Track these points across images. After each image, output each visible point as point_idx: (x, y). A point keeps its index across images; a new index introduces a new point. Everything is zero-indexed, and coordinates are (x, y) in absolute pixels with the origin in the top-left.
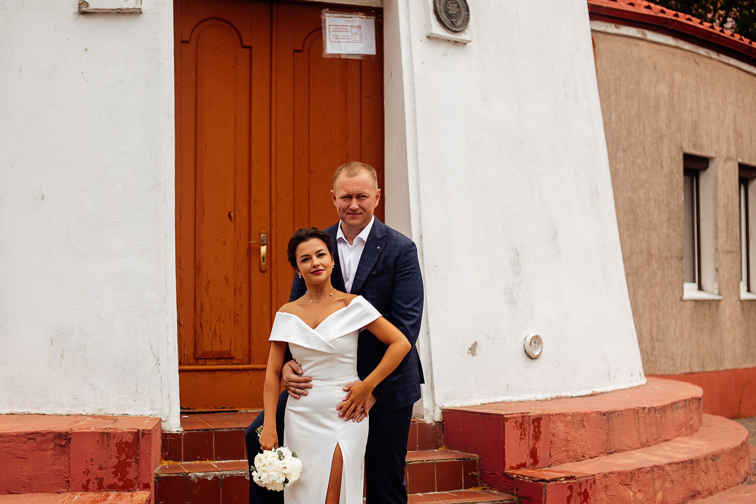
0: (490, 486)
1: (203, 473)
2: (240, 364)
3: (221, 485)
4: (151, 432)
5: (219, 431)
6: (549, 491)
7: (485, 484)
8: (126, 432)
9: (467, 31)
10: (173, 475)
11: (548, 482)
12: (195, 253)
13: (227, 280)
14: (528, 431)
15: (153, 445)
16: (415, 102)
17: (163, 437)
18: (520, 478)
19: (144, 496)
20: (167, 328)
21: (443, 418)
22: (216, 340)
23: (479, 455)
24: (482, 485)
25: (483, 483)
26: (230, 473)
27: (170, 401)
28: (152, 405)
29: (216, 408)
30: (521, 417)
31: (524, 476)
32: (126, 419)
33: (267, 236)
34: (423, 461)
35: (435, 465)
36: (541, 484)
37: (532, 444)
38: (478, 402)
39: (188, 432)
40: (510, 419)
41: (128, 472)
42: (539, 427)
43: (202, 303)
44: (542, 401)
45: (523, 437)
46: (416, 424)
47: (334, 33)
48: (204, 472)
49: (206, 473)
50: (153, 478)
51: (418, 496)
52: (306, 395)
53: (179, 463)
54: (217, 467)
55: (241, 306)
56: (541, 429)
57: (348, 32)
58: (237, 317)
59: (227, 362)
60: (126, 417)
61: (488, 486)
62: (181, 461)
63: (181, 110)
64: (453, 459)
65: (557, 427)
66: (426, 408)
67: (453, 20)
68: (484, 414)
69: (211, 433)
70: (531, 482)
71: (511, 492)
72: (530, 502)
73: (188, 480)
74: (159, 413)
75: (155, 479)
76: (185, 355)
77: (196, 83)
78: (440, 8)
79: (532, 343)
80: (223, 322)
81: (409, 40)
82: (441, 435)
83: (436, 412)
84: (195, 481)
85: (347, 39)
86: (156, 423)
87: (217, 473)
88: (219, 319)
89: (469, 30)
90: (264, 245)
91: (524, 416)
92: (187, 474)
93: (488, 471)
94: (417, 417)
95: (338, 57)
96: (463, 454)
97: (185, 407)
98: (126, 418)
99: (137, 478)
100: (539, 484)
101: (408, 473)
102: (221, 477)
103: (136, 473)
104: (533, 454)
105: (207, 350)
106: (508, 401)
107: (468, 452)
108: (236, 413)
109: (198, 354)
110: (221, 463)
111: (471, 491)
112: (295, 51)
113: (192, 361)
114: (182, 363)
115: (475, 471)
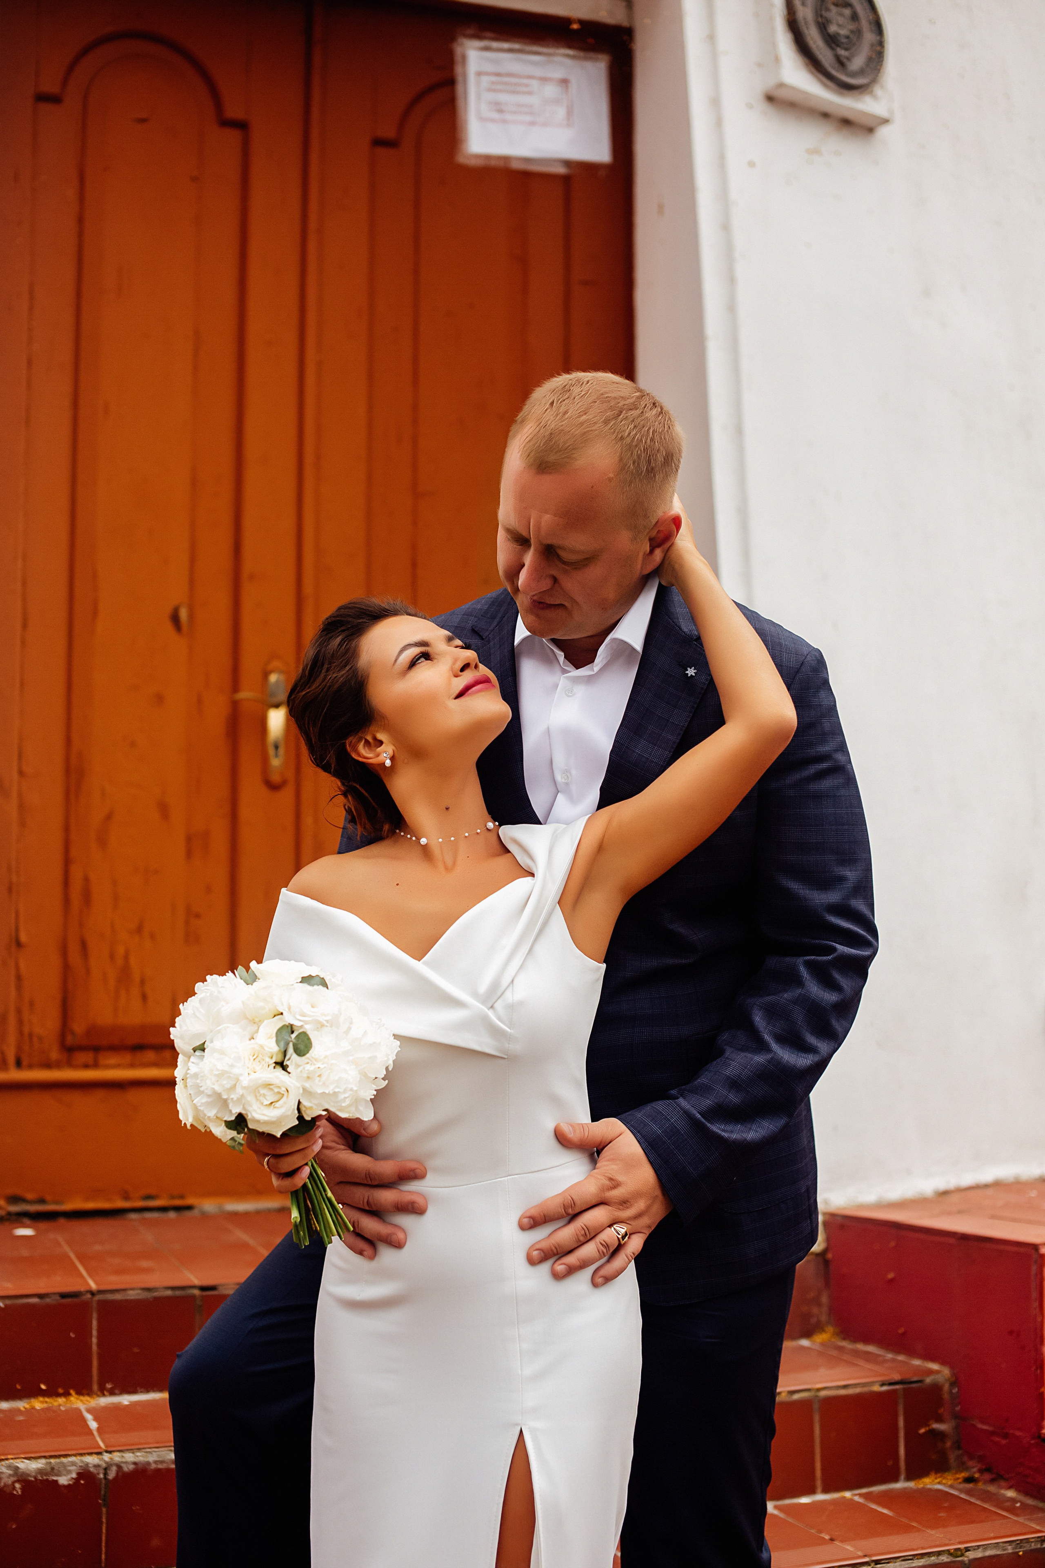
0: (988, 1470)
1: (43, 1461)
3: (104, 1500)
5: (110, 1297)
7: (971, 1463)
9: (878, 90)
12: (68, 727)
13: (164, 810)
16: (732, 281)
21: (827, 1242)
22: (128, 990)
23: (952, 1367)
24: (962, 1467)
25: (965, 1458)
26: (136, 1460)
29: (126, 1197)
35: (816, 1407)
38: (926, 1184)
39: (8, 1302)
43: (86, 879)
47: (491, 96)
48: (45, 1457)
49: (52, 1461)
52: (398, 1245)
54: (98, 1429)
55: (209, 889)
57: (530, 93)
58: (193, 921)
61: (980, 1471)
63: (33, 298)
64: (872, 1384)
67: (842, 52)
69: (86, 1305)
76: (34, 1038)
77: (80, 220)
78: (805, 13)
80: (152, 936)
81: (715, 102)
82: (819, 1296)
84: (14, 1488)
85: (526, 113)
87: (92, 1460)
88: (139, 929)
89: (882, 87)
90: (277, 706)
93: (983, 1423)
95: (502, 165)
96: (894, 1359)
102: (105, 1474)
105: (100, 1021)
106: (1012, 1180)
107: (911, 1352)
108: (188, 1214)
109: (73, 1033)
110: (117, 1408)
111: (929, 1486)
112: (379, 142)
113: (54, 1055)
114: (25, 1063)
115: (940, 1420)
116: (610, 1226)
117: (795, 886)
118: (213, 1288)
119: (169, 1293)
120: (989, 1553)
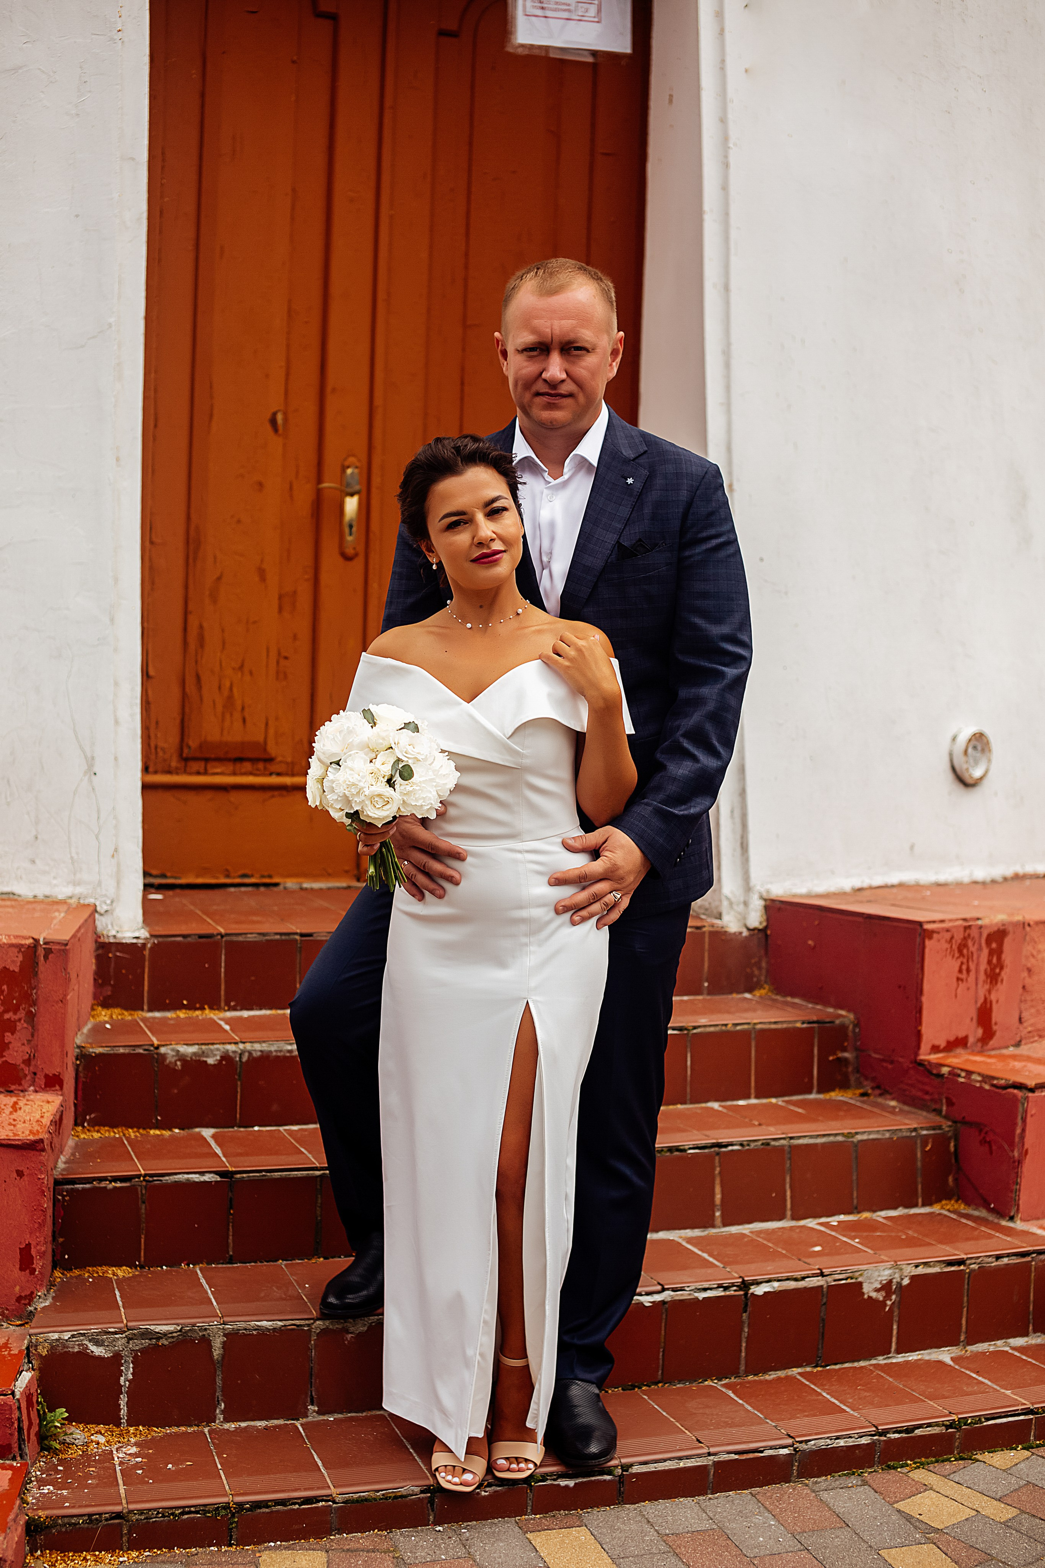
0: (878, 1087)
1: (197, 1047)
2: (287, 774)
3: (239, 1076)
4: (68, 947)
5: (235, 939)
6: (1033, 1112)
7: (865, 1083)
8: (4, 944)
10: (122, 1050)
11: (1032, 1090)
12: (189, 506)
13: (262, 573)
14: (975, 962)
15: (73, 976)
16: (726, 165)
17: (100, 952)
18: (959, 1076)
19: (46, 1107)
20: (116, 684)
21: (768, 920)
22: (231, 715)
23: (855, 1013)
24: (859, 1085)
25: (862, 1079)
26: (263, 1049)
27: (118, 865)
28: (75, 874)
29: (228, 876)
30: (962, 930)
31: (969, 1073)
32: (7, 906)
33: (360, 473)
34: (726, 1025)
35: (753, 1036)
36: (1015, 1096)
37: (982, 992)
38: (847, 884)
39: (161, 940)
40: (938, 933)
41: (6, 1046)
42: (999, 952)
43: (201, 627)
44: (984, 883)
45: (964, 976)
46: (704, 933)
48: (198, 1044)
49: (204, 1047)
50: (70, 1060)
51: (712, 1109)
53: (139, 1015)
54: (231, 1029)
55: (295, 637)
56: (1003, 956)
58: (283, 662)
59: (258, 770)
60: (9, 899)
61: (873, 1088)
62: (142, 1010)
63: (163, 160)
64: (796, 1021)
65: (1039, 952)
66: (730, 895)
68: (874, 918)
69: (217, 944)
70: (987, 1087)
71: (934, 1106)
72: (983, 1135)
73: (157, 1062)
74: (90, 891)
75: (77, 1059)
76: (159, 750)
77: (203, 95)
79: (970, 750)
80: (251, 673)
82: (760, 962)
83: (751, 906)
84: (176, 1065)
85: (565, 10)
86: (82, 921)
87: (231, 1048)
88: (241, 667)
90: (352, 495)
91: (970, 927)
92: (157, 1048)
93: (875, 1053)
94: (704, 914)
95: (543, 54)
96: (813, 1008)
97: (154, 872)
98: (8, 903)
99: (29, 1060)
100: (1009, 1093)
101: (689, 1055)
102: (240, 1058)
103: (27, 1049)
104: (984, 1016)
105: (209, 738)
106: (913, 883)
107: (827, 1003)
108: (275, 889)
109: (189, 747)
110: (241, 1018)
111: (834, 1098)
112: (443, 33)
113: (174, 764)
114: (151, 769)
115: (844, 1050)
116: (610, 893)
117: (698, 621)
118: (310, 935)
119: (278, 937)
120: (872, 1136)
